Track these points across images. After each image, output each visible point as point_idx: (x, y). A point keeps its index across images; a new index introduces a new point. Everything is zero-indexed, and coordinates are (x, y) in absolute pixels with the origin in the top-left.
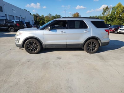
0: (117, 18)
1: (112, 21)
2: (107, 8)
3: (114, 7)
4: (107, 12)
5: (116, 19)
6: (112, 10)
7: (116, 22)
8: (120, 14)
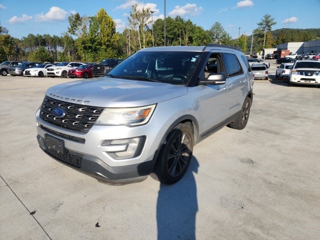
0: (105, 44)
1: (96, 50)
2: (78, 17)
3: (92, 18)
4: (80, 27)
5: (104, 47)
6: (89, 24)
7: (104, 53)
8: (108, 36)
